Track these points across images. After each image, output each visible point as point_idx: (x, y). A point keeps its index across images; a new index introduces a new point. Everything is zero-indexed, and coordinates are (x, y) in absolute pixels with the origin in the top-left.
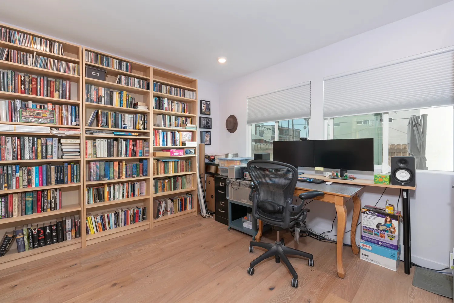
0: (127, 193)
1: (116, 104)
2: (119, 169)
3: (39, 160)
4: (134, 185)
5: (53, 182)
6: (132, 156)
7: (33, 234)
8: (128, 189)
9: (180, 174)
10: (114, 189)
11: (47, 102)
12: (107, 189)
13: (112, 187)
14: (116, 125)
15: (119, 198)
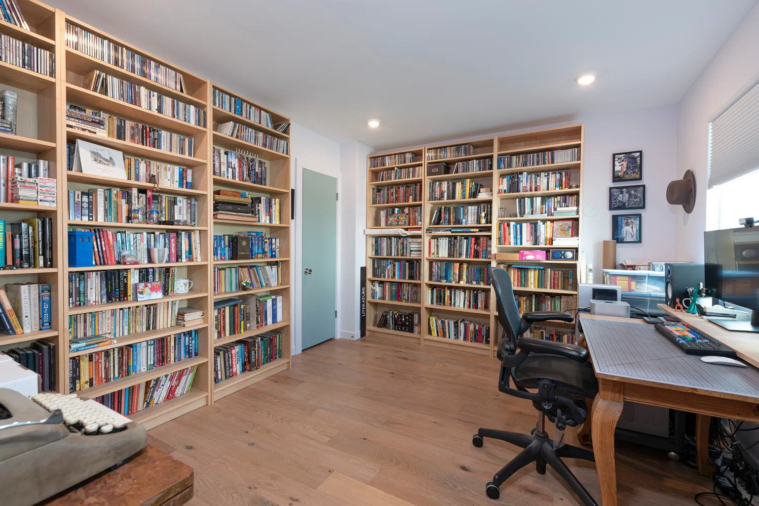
0: (468, 303)
1: (458, 197)
2: (459, 272)
3: (400, 257)
4: (476, 294)
5: (407, 278)
6: (474, 258)
7: (395, 318)
8: (470, 297)
9: (548, 290)
10: (455, 294)
11: (404, 207)
12: (448, 293)
13: (453, 292)
14: (458, 221)
15: (459, 306)
